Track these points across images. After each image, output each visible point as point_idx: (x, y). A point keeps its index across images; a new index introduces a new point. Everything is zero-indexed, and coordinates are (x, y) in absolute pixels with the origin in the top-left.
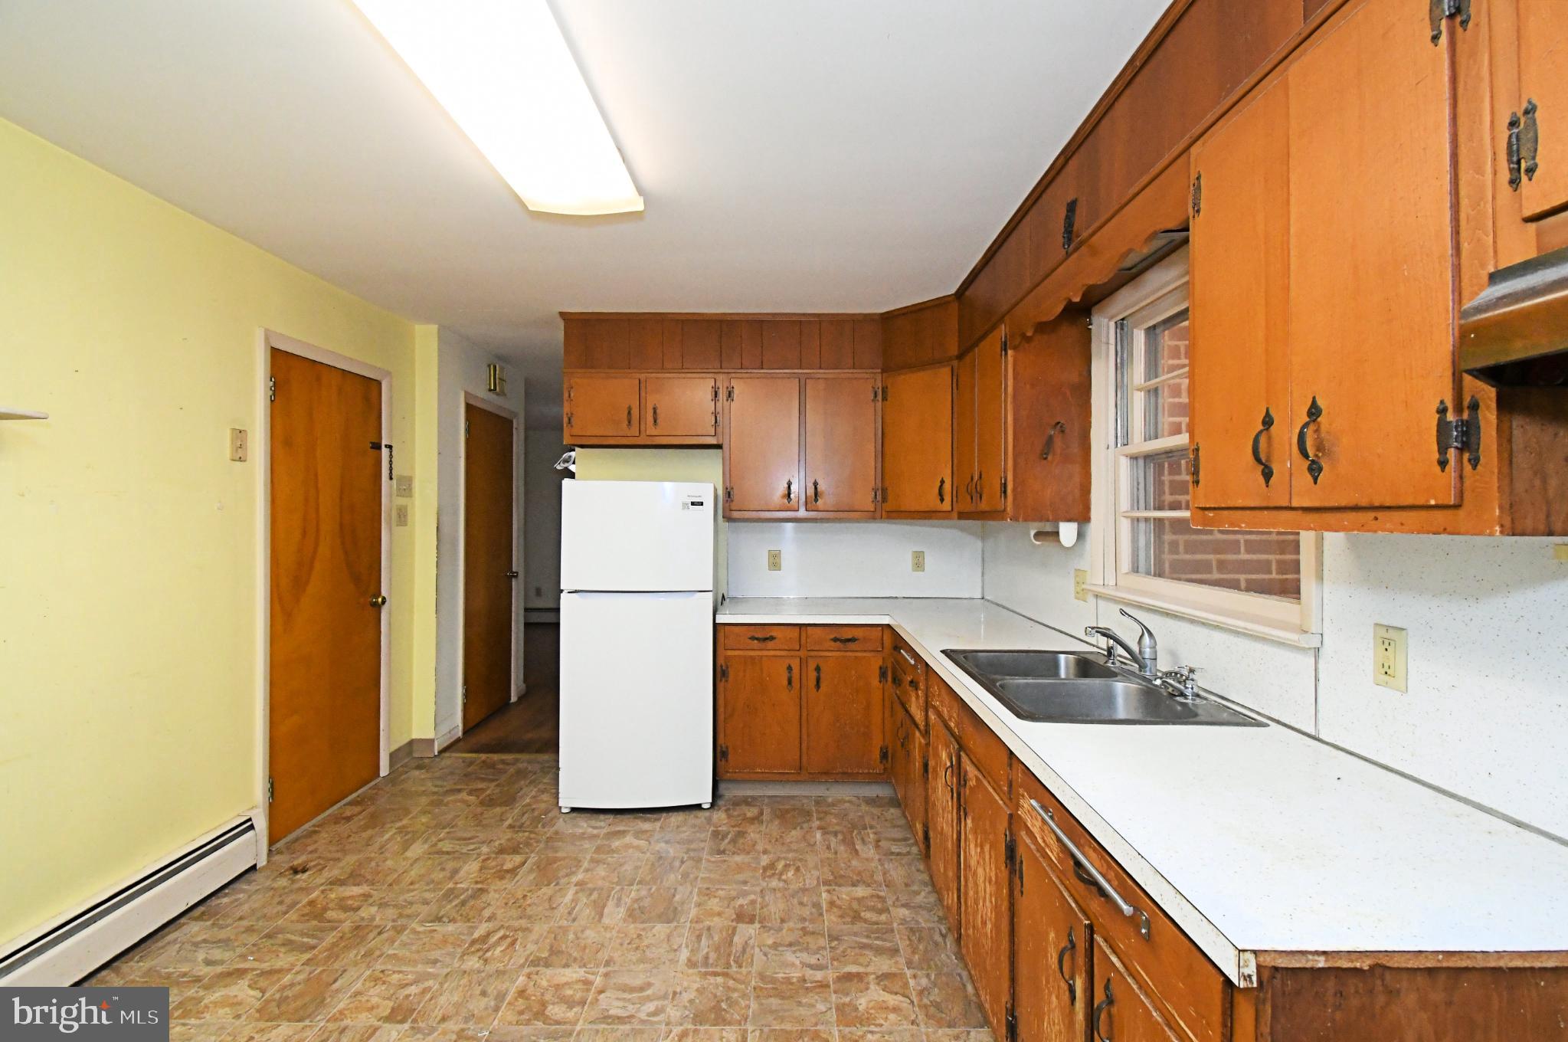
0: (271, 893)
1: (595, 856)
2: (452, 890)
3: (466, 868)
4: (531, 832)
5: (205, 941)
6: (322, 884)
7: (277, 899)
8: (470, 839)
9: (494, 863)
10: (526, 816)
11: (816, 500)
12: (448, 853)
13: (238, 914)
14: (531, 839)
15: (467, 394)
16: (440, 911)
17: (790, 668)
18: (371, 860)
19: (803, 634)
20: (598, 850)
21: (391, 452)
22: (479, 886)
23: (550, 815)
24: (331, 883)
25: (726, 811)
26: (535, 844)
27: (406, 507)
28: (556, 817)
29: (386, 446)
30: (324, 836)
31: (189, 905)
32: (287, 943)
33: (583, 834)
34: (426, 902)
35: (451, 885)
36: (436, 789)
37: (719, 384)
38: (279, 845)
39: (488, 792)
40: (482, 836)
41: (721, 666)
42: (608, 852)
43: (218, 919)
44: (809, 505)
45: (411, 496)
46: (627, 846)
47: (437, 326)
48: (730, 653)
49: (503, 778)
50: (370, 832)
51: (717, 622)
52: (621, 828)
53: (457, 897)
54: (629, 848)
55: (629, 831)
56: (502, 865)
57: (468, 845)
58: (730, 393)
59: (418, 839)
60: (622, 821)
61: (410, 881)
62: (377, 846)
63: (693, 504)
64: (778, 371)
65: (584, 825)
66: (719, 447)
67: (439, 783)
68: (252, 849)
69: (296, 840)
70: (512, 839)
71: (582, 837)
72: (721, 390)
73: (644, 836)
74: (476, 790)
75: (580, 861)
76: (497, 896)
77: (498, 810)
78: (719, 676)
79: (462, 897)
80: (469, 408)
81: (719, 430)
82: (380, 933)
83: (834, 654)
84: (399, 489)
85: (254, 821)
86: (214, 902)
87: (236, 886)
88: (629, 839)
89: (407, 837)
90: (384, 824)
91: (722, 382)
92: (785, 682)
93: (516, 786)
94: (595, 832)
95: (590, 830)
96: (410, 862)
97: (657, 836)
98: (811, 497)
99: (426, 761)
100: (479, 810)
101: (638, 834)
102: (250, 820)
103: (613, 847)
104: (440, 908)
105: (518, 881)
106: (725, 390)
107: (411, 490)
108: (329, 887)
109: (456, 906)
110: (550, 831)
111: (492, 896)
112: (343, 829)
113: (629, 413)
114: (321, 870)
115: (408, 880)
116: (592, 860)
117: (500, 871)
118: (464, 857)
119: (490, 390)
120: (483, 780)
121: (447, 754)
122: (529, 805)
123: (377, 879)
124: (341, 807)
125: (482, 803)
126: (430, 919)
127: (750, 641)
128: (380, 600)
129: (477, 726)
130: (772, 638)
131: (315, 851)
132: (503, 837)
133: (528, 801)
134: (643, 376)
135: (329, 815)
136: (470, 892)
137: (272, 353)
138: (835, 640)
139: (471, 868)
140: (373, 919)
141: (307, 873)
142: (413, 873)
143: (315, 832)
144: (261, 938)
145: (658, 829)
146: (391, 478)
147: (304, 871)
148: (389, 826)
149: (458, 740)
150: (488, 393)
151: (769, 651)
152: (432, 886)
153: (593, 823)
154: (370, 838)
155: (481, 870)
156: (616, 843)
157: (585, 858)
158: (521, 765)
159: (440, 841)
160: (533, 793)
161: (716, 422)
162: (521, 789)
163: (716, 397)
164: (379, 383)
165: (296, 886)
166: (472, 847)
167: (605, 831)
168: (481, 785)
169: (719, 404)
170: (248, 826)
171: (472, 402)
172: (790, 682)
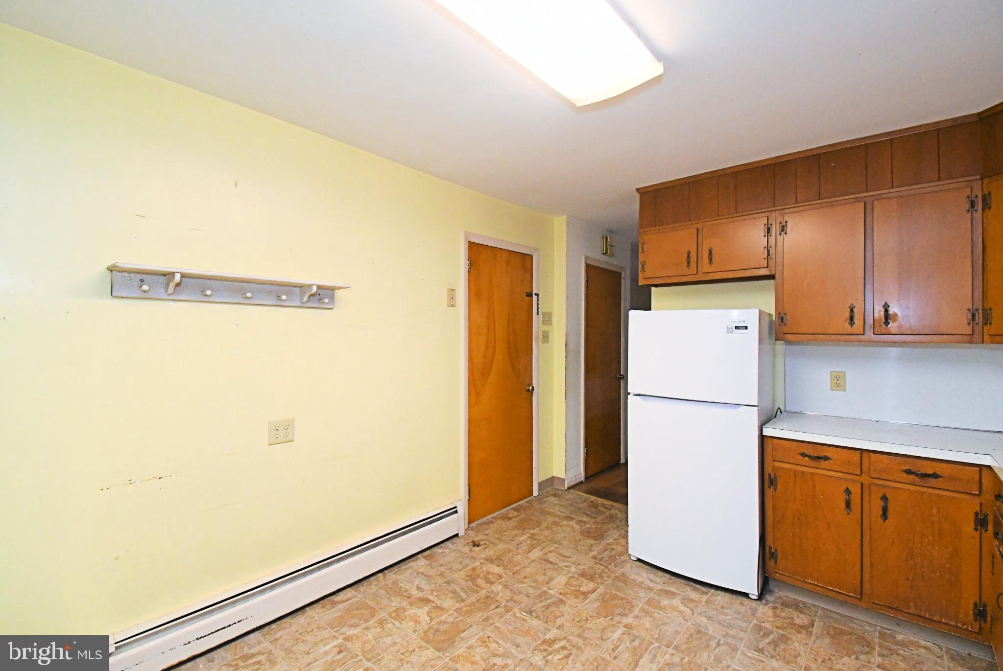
0: (459, 554)
1: (646, 607)
2: (545, 592)
3: (558, 579)
4: (606, 567)
5: (422, 573)
6: (483, 558)
7: (460, 560)
8: (566, 557)
9: (575, 583)
10: (607, 552)
11: (887, 323)
12: (551, 563)
13: (441, 562)
14: (604, 573)
15: (586, 258)
16: (534, 606)
17: (848, 491)
18: (510, 551)
19: (865, 461)
20: (650, 602)
21: (538, 298)
22: (561, 597)
23: (622, 557)
24: (487, 560)
25: (774, 608)
26: (606, 578)
27: (548, 332)
28: (626, 560)
29: (535, 294)
30: (494, 526)
31: (423, 549)
32: (454, 592)
33: (642, 583)
34: (528, 596)
35: (545, 589)
36: (559, 514)
37: (771, 221)
38: (474, 524)
39: (588, 526)
40: (574, 558)
41: (770, 475)
42: (656, 608)
43: (432, 562)
44: (877, 329)
45: (551, 325)
46: (675, 609)
47: (566, 216)
48: (777, 464)
49: (600, 518)
50: (516, 532)
51: (764, 434)
52: (673, 590)
53: (546, 599)
54: (676, 610)
55: (678, 594)
56: (580, 586)
57: (563, 561)
58: (783, 227)
59: (539, 546)
60: (675, 583)
61: (524, 576)
62: (516, 543)
63: (737, 328)
64: (837, 199)
65: (644, 576)
66: (771, 277)
67: (562, 510)
68: (456, 524)
69: (483, 524)
70: (593, 567)
71: (640, 585)
72: (774, 227)
73: (690, 605)
74: (582, 522)
75: (633, 606)
76: (570, 610)
77: (591, 541)
78: (766, 485)
79: (549, 601)
80: (588, 267)
81: (772, 262)
82: (497, 607)
83: (907, 487)
84: (543, 321)
85: (458, 509)
86: (435, 550)
87: (446, 543)
88: (676, 602)
89: (533, 542)
90: (525, 529)
91: (776, 219)
92: (844, 505)
93: (606, 527)
94: (652, 585)
95: (648, 582)
96: (529, 561)
97: (700, 609)
98: (880, 320)
99: (560, 492)
100: (579, 537)
101: (686, 600)
102: (456, 507)
103: (662, 604)
104: (534, 604)
105: (586, 604)
106: (778, 225)
107: (551, 321)
108: (485, 561)
109: (543, 606)
110: (619, 571)
111: (565, 609)
112: (504, 524)
113: (688, 256)
114: (485, 548)
115: (523, 574)
116: (642, 610)
117: (577, 591)
118: (558, 570)
119: (604, 254)
120: (588, 515)
121: (572, 491)
122: (610, 544)
123: (509, 566)
124: (508, 510)
125: (582, 533)
126: (526, 609)
127: (800, 457)
128: (531, 388)
129: (595, 475)
130: (826, 458)
131: (487, 535)
132: (587, 563)
133: (611, 541)
134: (700, 226)
135: (501, 513)
136: (554, 599)
137: (469, 244)
138: (909, 472)
139: (561, 580)
140: (497, 595)
141: (479, 548)
142: (528, 570)
143: (492, 522)
144: (444, 583)
145: (703, 603)
146: (538, 314)
147: (478, 546)
148: (528, 530)
149: (581, 483)
150: (603, 256)
151: (821, 470)
152: (535, 584)
153: (652, 576)
154: (515, 536)
155: (566, 584)
156: (665, 602)
157: (637, 605)
158: (613, 511)
159: (550, 552)
160: (616, 536)
161: (769, 255)
162: (609, 530)
163: (768, 232)
164: (531, 256)
165: (472, 554)
166: (566, 564)
167: (659, 587)
168: (586, 519)
169: (772, 240)
170: (454, 511)
171: (589, 262)
172: (848, 504)
